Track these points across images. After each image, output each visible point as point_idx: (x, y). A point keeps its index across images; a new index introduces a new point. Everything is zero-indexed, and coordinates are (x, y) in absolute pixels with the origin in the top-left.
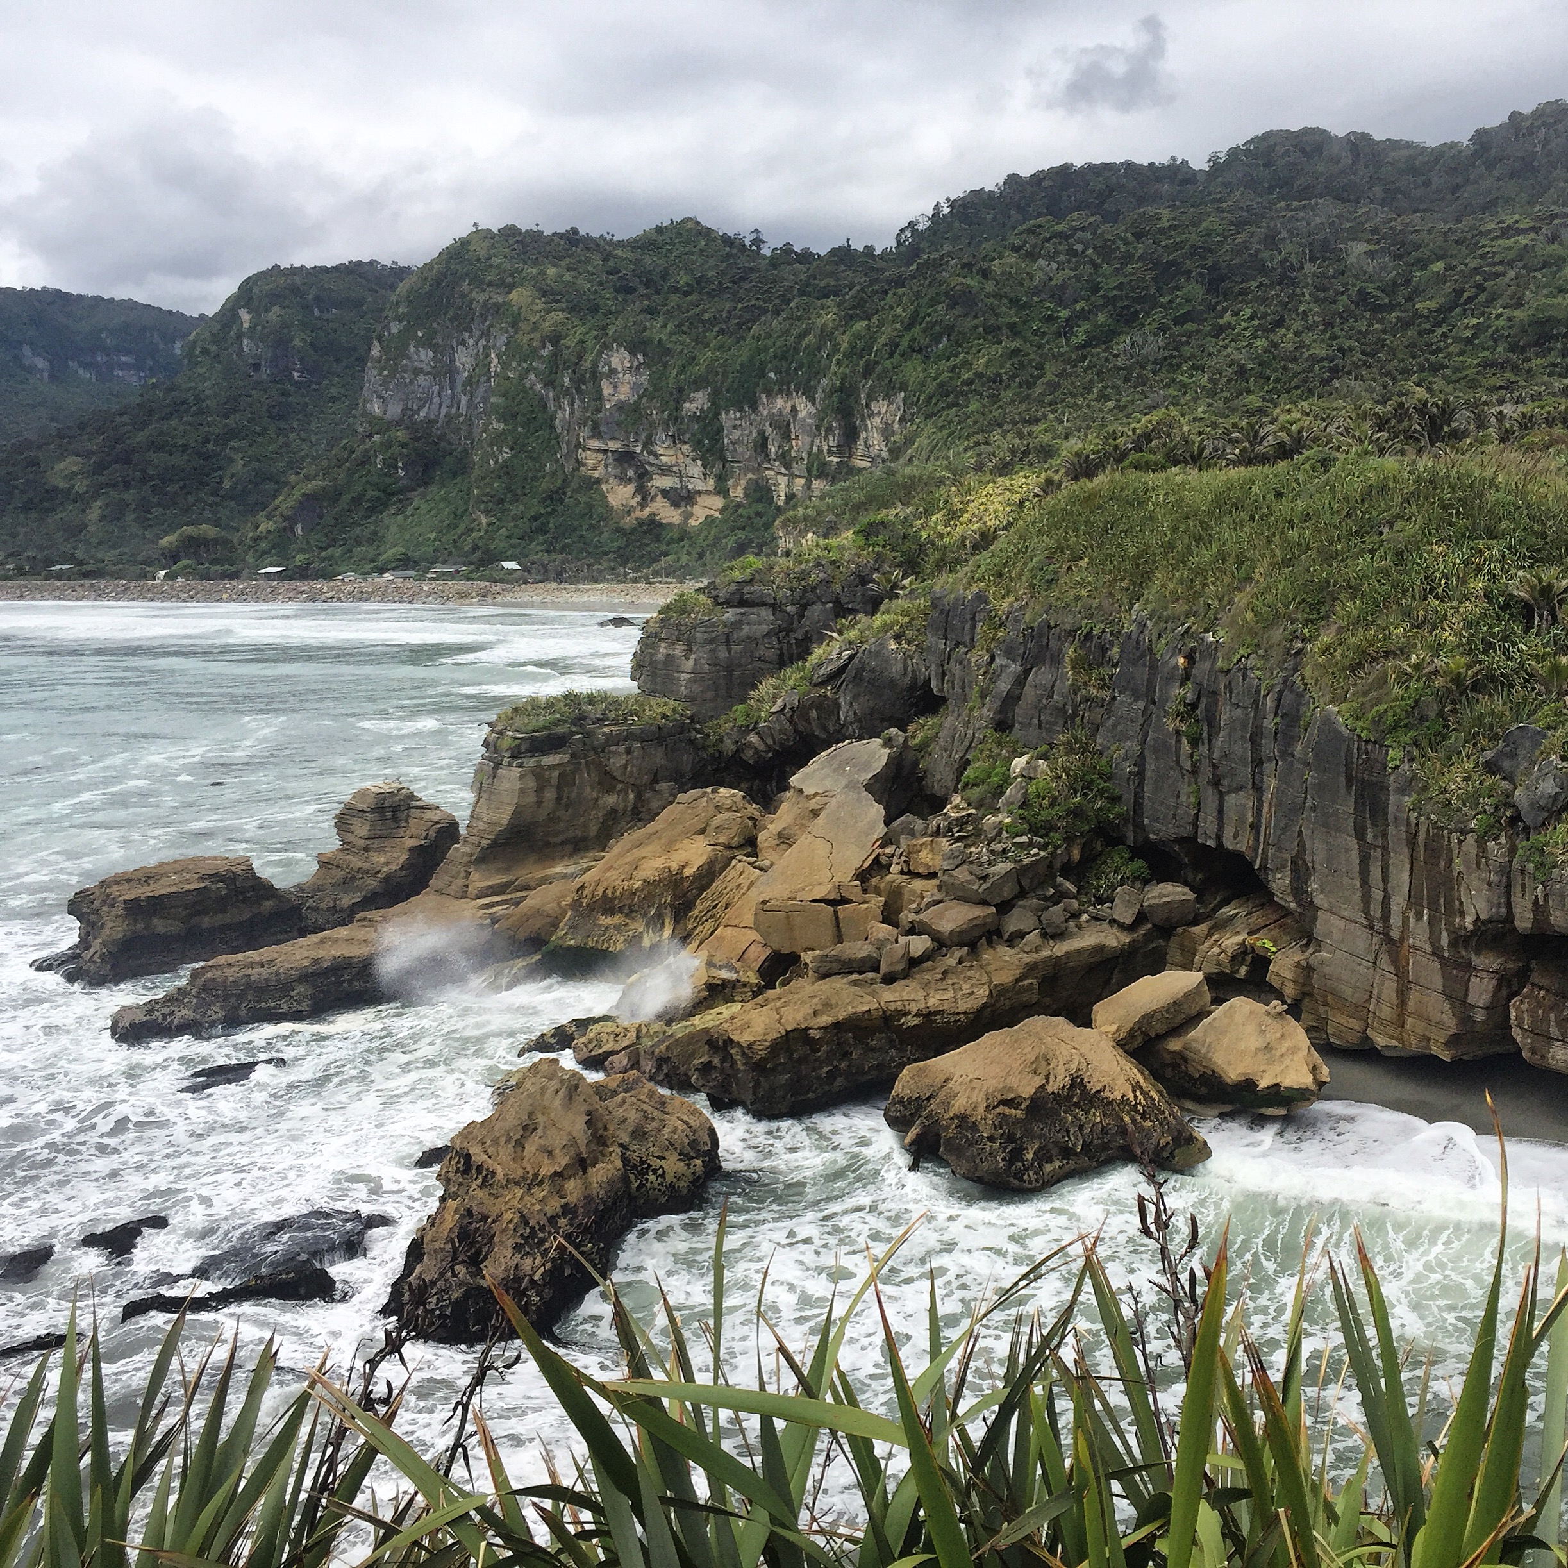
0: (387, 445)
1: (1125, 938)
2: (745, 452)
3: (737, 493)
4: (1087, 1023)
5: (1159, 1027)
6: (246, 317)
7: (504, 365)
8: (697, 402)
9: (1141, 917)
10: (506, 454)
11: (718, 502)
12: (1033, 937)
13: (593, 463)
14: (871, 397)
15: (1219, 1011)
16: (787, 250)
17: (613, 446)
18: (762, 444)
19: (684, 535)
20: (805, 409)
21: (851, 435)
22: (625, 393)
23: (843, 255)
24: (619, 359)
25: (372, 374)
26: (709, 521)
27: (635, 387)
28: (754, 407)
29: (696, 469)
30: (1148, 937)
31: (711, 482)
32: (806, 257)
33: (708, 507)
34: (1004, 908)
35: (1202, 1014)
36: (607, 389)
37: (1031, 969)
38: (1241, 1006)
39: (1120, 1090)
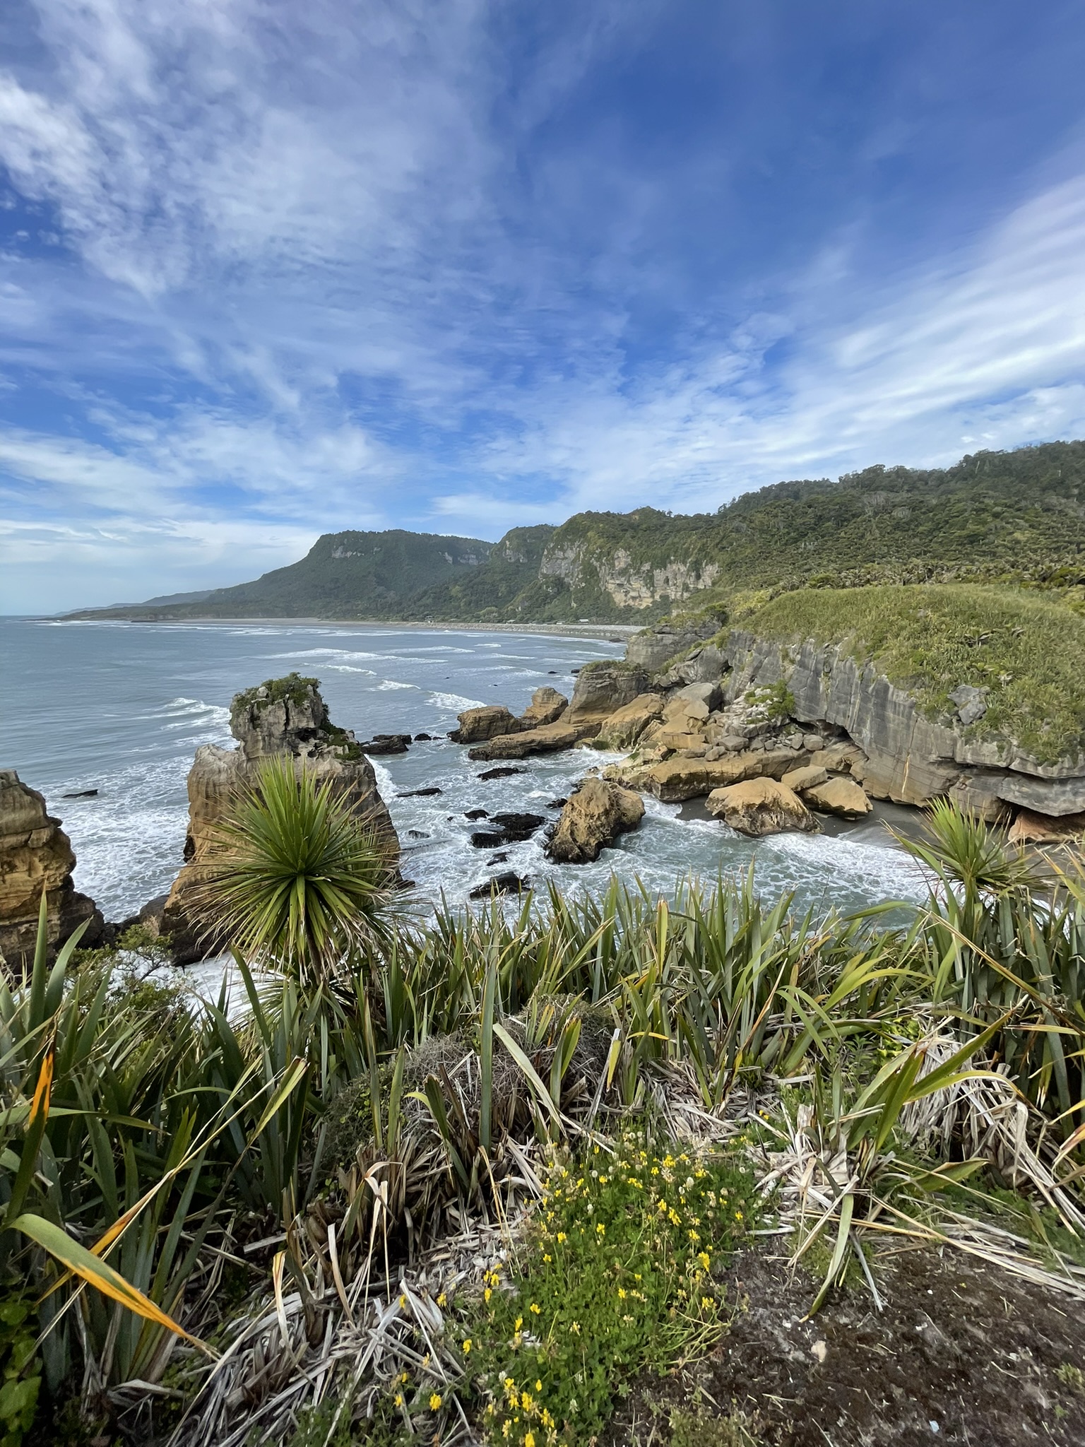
0: (546, 583)
1: (796, 754)
2: (661, 583)
3: (657, 597)
4: (779, 780)
5: (807, 785)
6: (508, 543)
7: (585, 556)
8: (646, 567)
9: (802, 746)
10: (584, 585)
11: (651, 600)
12: (762, 750)
13: (611, 587)
14: (706, 565)
15: (831, 781)
16: (679, 516)
17: (618, 582)
18: (667, 581)
19: (638, 611)
20: (683, 569)
21: (698, 577)
22: (623, 565)
23: (698, 517)
24: (621, 553)
25: (544, 560)
26: (648, 607)
27: (626, 562)
28: (665, 568)
29: (644, 589)
30: (804, 754)
31: (649, 594)
32: (686, 517)
33: (646, 602)
34: (751, 739)
35: (824, 782)
36: (617, 564)
37: (760, 761)
38: (838, 779)
39: (793, 804)
